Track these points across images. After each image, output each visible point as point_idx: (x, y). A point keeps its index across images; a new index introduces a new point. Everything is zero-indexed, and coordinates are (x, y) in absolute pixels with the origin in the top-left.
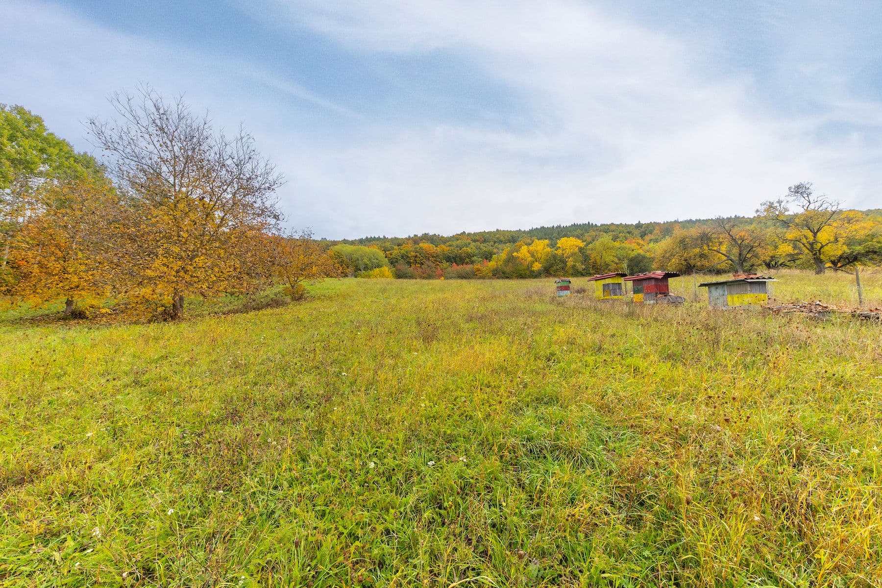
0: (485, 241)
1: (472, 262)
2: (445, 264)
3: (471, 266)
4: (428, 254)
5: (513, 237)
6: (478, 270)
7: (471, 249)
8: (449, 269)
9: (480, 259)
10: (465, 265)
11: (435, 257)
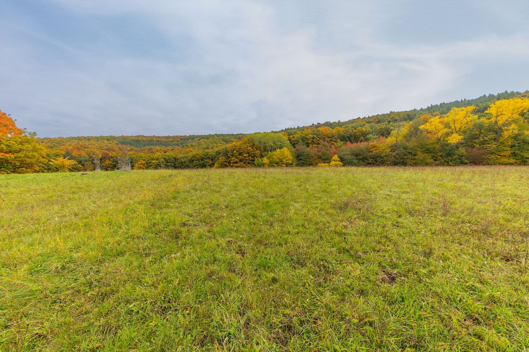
0: (379, 122)
1: (367, 140)
2: (340, 143)
3: (366, 143)
4: (325, 135)
5: (408, 116)
6: (374, 147)
7: (367, 128)
8: (344, 147)
9: (376, 136)
10: (359, 143)
11: (331, 137)
